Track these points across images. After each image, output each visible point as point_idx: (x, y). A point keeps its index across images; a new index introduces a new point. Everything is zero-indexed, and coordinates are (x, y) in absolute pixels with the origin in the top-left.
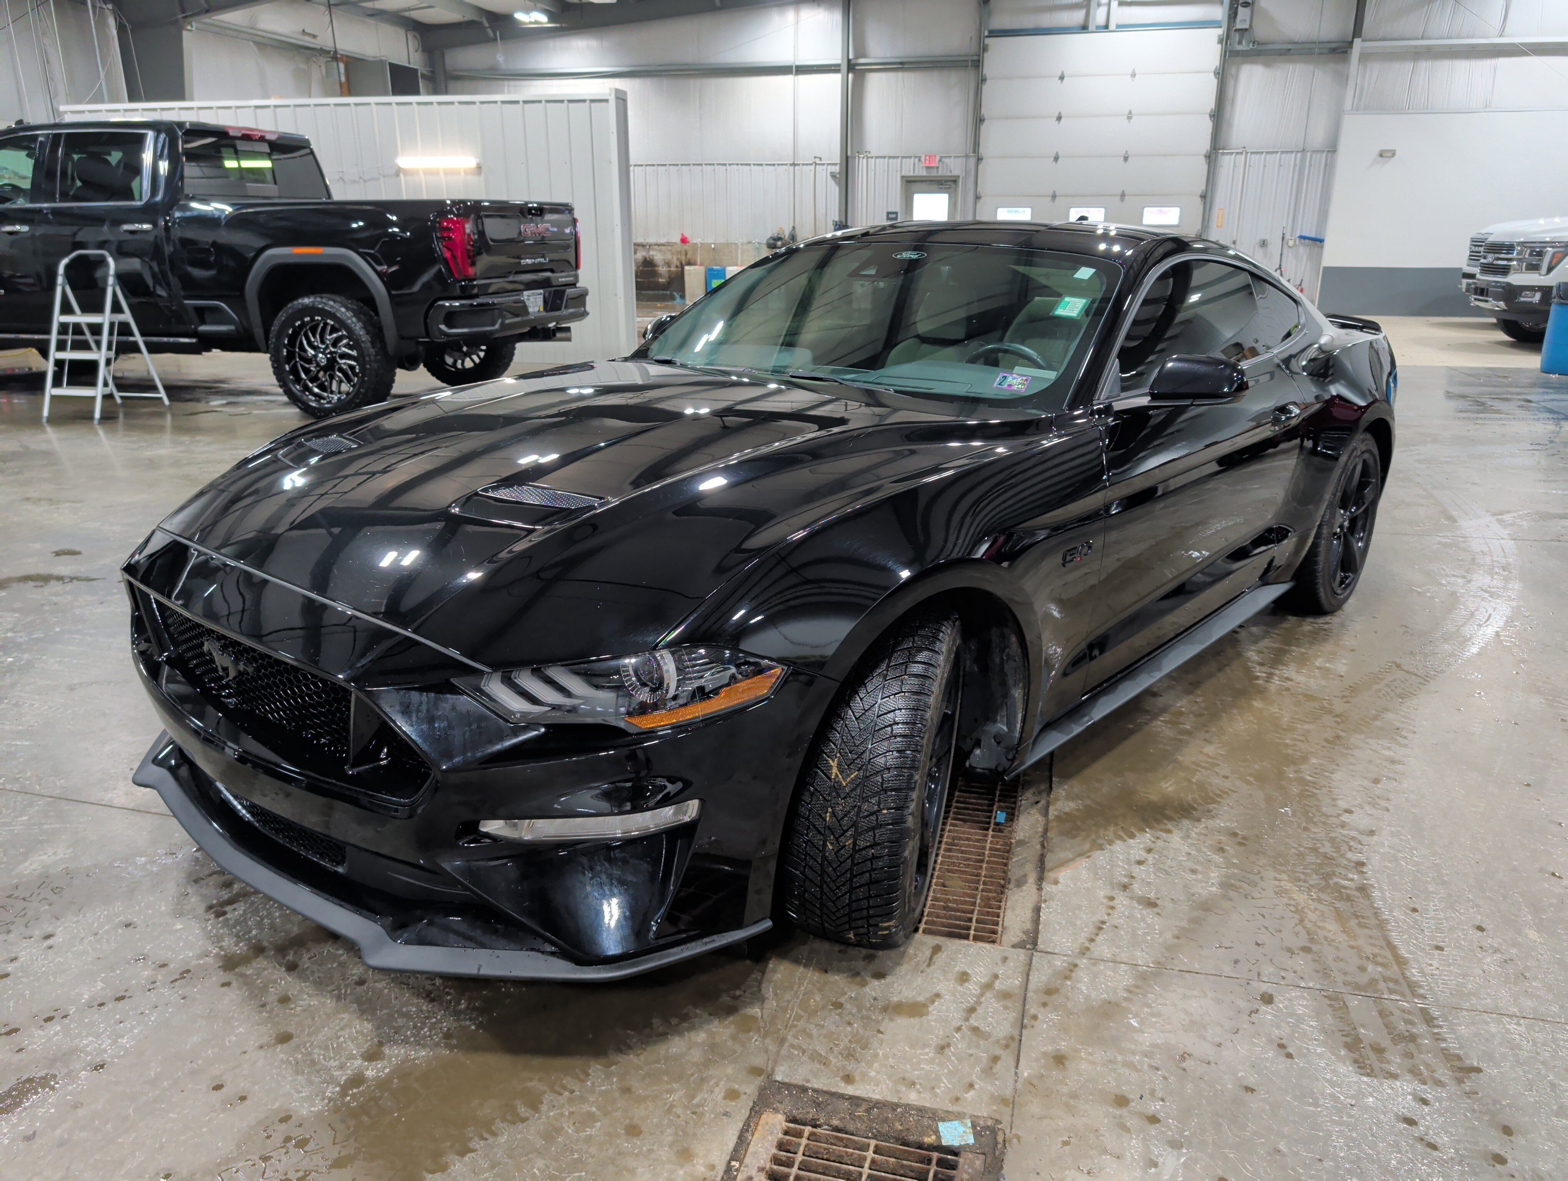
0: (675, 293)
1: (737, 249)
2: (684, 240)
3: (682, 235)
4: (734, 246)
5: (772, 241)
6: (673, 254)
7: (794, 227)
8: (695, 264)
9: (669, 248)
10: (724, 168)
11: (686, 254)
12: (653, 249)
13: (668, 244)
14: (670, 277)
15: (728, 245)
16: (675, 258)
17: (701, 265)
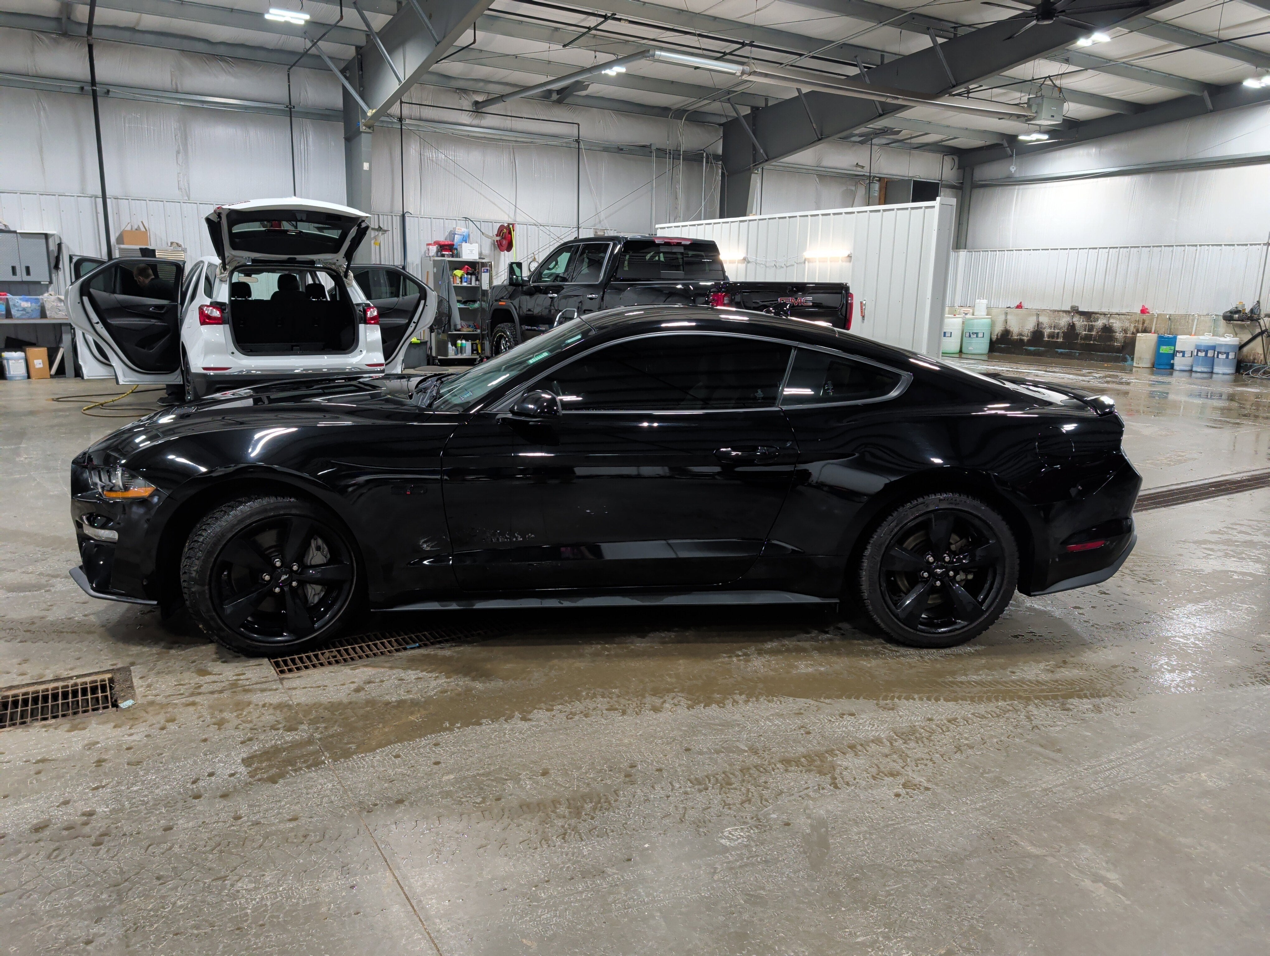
0: (1128, 356)
1: (1193, 321)
2: (1143, 311)
3: (1143, 306)
4: (1191, 318)
5: (1229, 314)
6: (1131, 322)
7: (1258, 302)
8: (1150, 332)
9: (1129, 317)
10: (1195, 248)
11: (1143, 323)
12: (1113, 318)
13: (1128, 314)
14: (1125, 342)
15: (1186, 316)
16: (1133, 325)
17: (1155, 333)
